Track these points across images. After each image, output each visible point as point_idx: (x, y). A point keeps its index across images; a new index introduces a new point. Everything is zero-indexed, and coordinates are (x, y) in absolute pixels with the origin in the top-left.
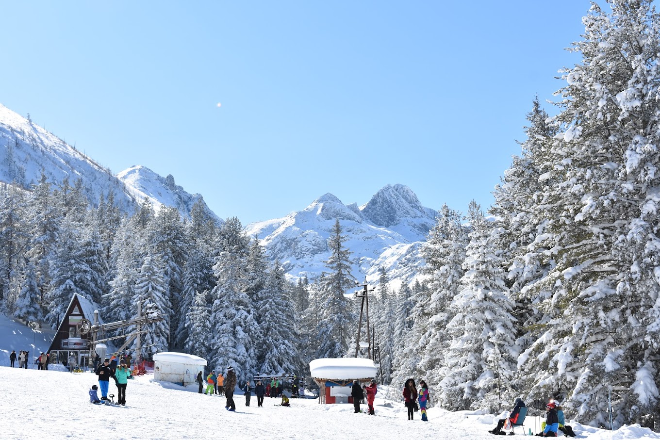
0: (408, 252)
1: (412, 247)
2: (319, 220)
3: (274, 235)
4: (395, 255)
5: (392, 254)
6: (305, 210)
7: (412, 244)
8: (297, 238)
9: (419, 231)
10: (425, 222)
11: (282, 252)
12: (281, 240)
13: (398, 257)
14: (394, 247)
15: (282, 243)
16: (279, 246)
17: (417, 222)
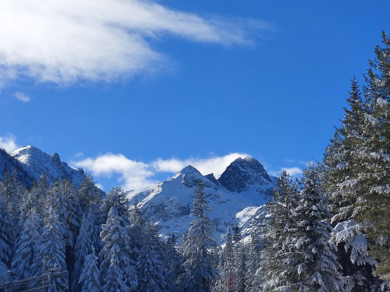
0: (257, 214)
1: (260, 209)
2: (182, 188)
3: (144, 201)
4: (246, 216)
5: (244, 216)
6: (170, 180)
7: (261, 207)
8: (163, 204)
9: (266, 196)
10: (270, 188)
11: (151, 215)
12: (150, 206)
13: (249, 218)
14: (245, 210)
15: (151, 208)
16: (149, 210)
17: (264, 188)
